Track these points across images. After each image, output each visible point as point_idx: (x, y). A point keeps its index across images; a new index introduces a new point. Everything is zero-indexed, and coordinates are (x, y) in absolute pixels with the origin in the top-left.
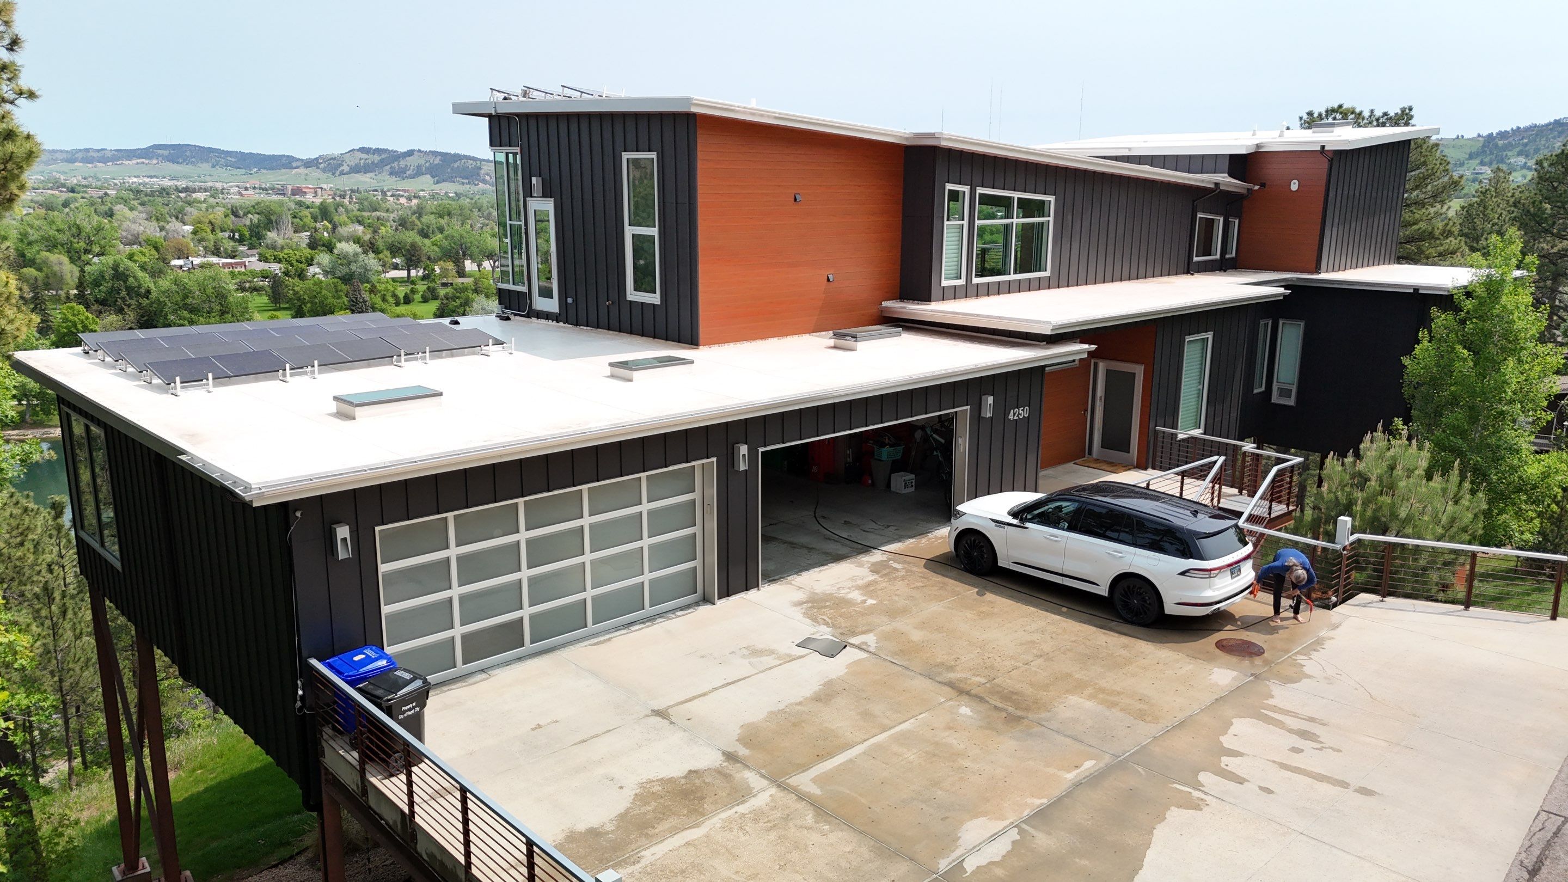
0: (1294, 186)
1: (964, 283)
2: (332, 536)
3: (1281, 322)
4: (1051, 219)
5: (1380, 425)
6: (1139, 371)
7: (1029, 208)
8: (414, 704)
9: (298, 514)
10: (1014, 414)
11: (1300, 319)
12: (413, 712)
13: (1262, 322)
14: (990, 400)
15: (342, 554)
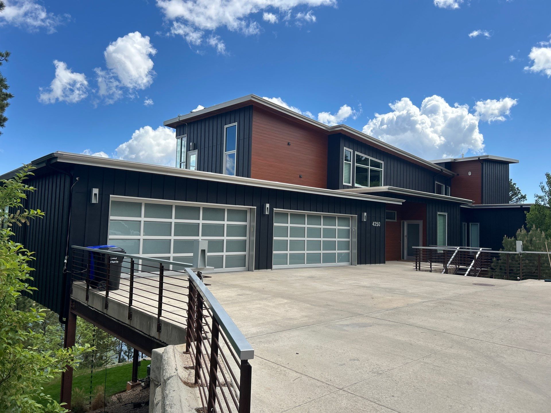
0: (470, 174)
1: (351, 186)
2: (90, 192)
3: (470, 224)
4: (383, 170)
5: (523, 226)
6: (421, 223)
7: (374, 164)
8: (116, 258)
9: (77, 179)
10: (375, 224)
11: (478, 222)
12: (115, 262)
13: (463, 223)
14: (365, 214)
15: (94, 201)
